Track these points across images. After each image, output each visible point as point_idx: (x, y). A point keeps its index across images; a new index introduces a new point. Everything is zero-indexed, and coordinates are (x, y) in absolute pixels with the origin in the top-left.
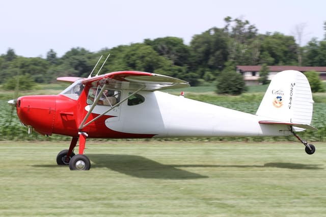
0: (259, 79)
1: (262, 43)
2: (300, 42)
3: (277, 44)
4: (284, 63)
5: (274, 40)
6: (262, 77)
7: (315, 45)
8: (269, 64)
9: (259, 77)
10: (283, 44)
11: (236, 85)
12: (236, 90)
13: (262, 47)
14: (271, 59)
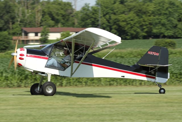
0: (40, 39)
1: (44, 9)
2: (76, 7)
3: (56, 9)
4: (62, 25)
5: (54, 5)
6: (43, 37)
7: (88, 10)
8: (50, 26)
9: (41, 37)
10: (62, 9)
11: (3, 44)
12: (4, 48)
13: (43, 12)
14: (52, 22)
